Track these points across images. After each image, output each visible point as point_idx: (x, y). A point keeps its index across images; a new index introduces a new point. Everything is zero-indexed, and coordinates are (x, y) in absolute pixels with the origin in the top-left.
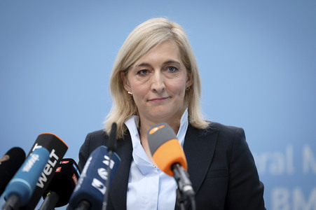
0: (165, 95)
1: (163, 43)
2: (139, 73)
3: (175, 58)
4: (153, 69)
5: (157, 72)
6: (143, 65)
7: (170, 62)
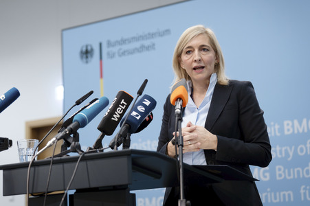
0: (202, 65)
1: (199, 34)
2: (187, 53)
3: (207, 43)
4: (194, 50)
5: (196, 51)
6: (189, 47)
7: (203, 46)
